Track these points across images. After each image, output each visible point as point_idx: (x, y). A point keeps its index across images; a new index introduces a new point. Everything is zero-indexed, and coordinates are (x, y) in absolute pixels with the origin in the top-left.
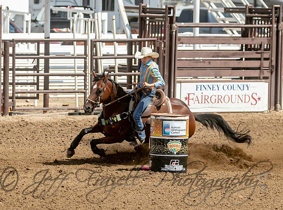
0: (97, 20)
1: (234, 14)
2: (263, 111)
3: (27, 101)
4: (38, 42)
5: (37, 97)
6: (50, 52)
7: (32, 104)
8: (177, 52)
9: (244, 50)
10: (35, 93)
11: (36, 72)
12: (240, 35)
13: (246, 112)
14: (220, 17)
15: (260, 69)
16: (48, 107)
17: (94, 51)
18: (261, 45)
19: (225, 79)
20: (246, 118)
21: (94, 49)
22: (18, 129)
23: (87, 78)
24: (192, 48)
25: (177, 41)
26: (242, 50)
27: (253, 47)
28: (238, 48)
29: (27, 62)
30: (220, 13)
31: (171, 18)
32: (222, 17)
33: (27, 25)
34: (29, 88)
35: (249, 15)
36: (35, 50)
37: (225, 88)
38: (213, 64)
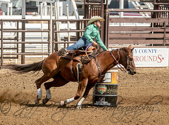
0: (57, 7)
1: (146, 3)
2: (166, 66)
3: (10, 60)
4: (18, 21)
5: (17, 58)
6: (26, 27)
7: (14, 62)
8: (109, 28)
9: (153, 27)
10: (16, 54)
11: (16, 41)
12: (150, 17)
13: (155, 67)
14: (137, 5)
15: (163, 39)
16: (24, 64)
17: (55, 27)
18: (164, 24)
19: (140, 46)
20: (154, 71)
21: (55, 26)
22: (5, 78)
23: (50, 45)
24: (118, 25)
25: (109, 21)
26: (151, 26)
27: (159, 25)
28: (149, 25)
29: (10, 35)
30: (137, 3)
31: (105, 6)
32: (138, 5)
33: (10, 10)
34: (11, 51)
35: (156, 3)
36: (16, 26)
37: (141, 51)
38: (133, 36)
